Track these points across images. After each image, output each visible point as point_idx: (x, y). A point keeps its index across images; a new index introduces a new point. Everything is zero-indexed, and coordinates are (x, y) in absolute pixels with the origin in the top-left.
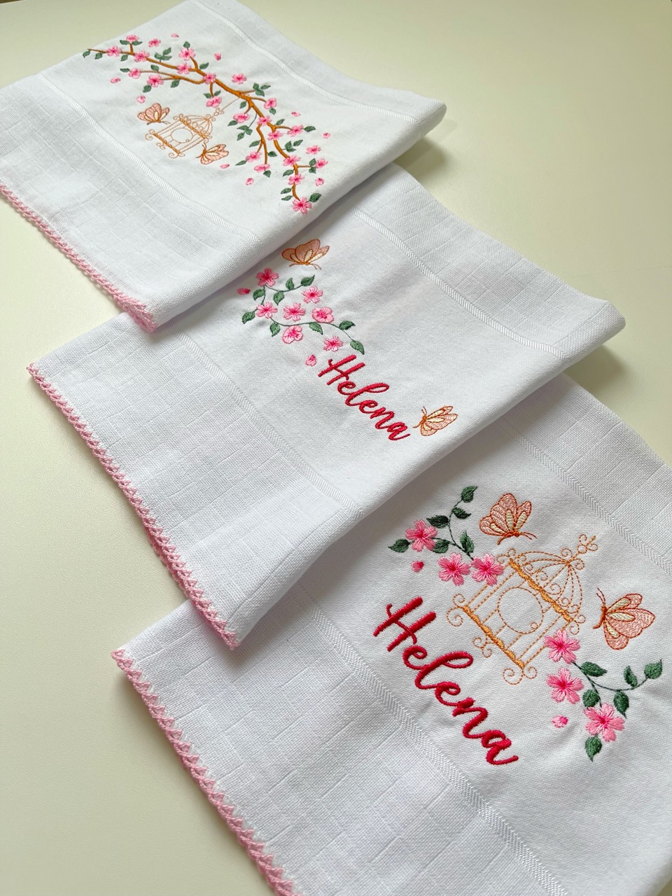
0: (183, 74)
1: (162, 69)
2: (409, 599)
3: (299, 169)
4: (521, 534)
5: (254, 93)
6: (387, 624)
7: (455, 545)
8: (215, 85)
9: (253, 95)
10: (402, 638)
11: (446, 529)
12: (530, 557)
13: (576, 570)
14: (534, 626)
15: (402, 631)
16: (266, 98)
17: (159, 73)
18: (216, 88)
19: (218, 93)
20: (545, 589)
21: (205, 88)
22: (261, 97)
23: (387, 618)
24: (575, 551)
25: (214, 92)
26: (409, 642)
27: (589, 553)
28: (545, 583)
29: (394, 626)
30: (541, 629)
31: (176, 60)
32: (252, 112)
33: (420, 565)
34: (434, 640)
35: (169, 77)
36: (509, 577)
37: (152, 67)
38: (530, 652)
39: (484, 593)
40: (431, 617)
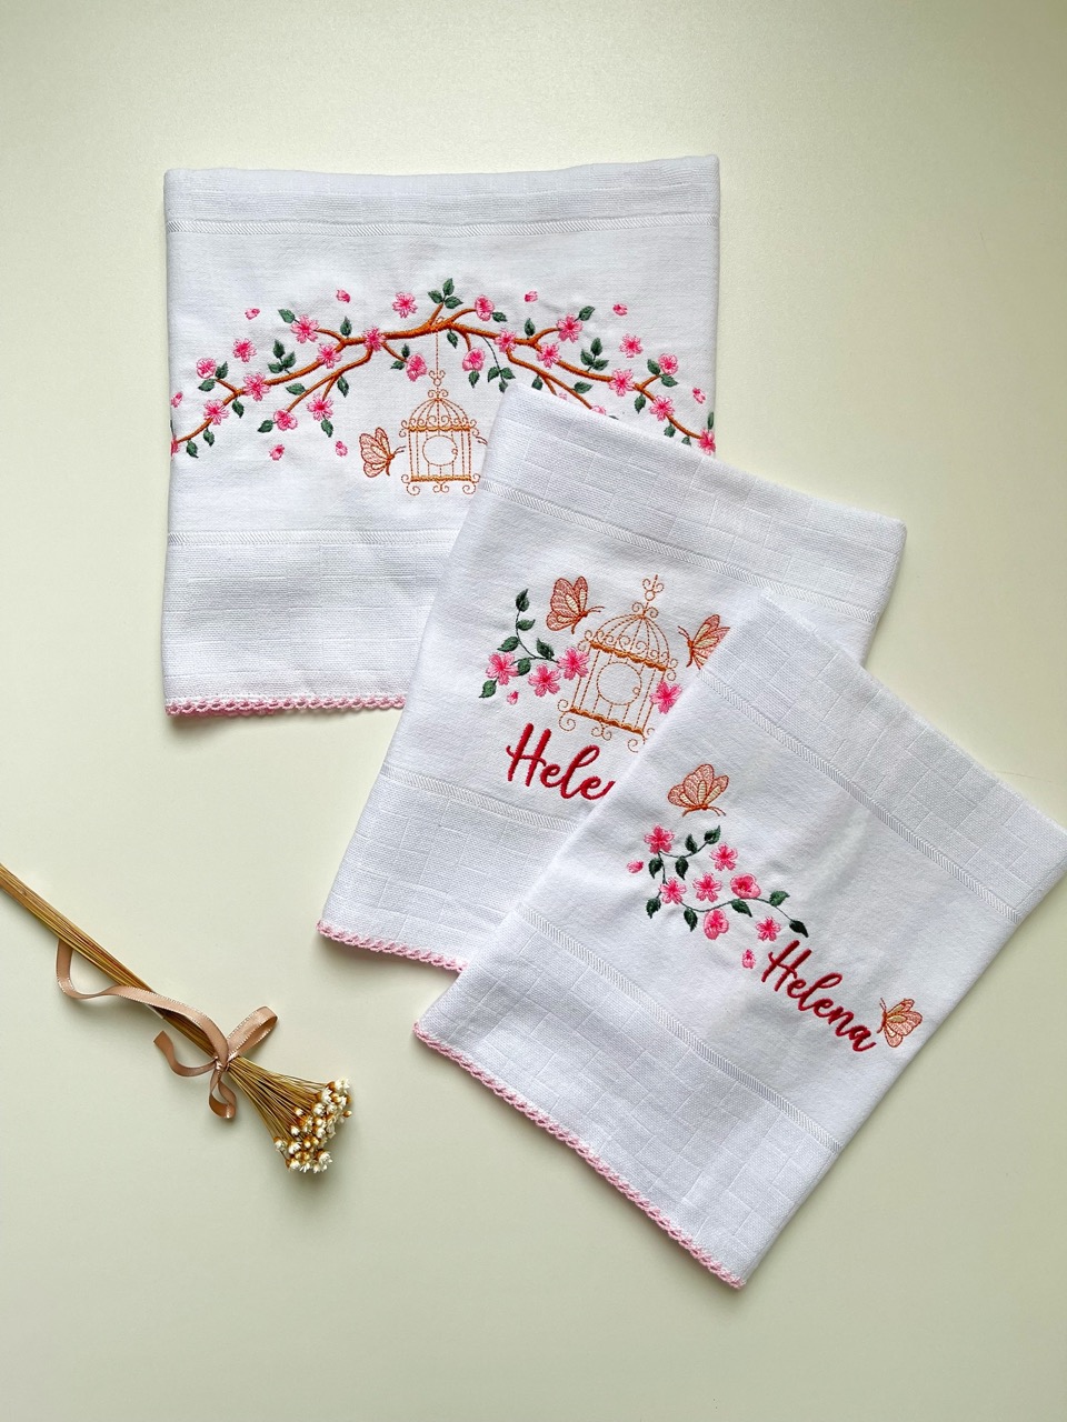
0: (338, 366)
1: (306, 381)
2: (521, 732)
3: (648, 388)
4: (589, 611)
5: (444, 308)
6: (515, 764)
7: (536, 658)
8: (390, 343)
9: (446, 313)
10: (532, 768)
11: (519, 648)
12: (606, 629)
13: (654, 619)
14: (636, 691)
15: (529, 762)
16: (468, 303)
17: (308, 392)
18: (397, 346)
19: (406, 352)
20: (632, 652)
21: (381, 356)
22: (459, 308)
23: (511, 759)
24: (644, 601)
25: (401, 355)
26: (540, 768)
27: (658, 596)
28: (629, 646)
29: (521, 762)
30: (644, 690)
31: (305, 354)
32: (477, 341)
33: (515, 695)
34: (559, 754)
35: (327, 384)
36: (596, 661)
37: (291, 390)
38: (643, 717)
39: (582, 687)
40: (547, 735)
